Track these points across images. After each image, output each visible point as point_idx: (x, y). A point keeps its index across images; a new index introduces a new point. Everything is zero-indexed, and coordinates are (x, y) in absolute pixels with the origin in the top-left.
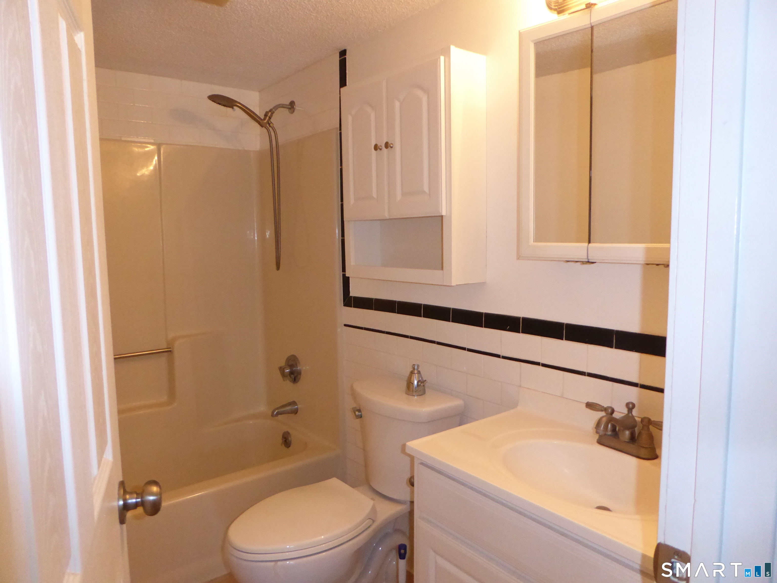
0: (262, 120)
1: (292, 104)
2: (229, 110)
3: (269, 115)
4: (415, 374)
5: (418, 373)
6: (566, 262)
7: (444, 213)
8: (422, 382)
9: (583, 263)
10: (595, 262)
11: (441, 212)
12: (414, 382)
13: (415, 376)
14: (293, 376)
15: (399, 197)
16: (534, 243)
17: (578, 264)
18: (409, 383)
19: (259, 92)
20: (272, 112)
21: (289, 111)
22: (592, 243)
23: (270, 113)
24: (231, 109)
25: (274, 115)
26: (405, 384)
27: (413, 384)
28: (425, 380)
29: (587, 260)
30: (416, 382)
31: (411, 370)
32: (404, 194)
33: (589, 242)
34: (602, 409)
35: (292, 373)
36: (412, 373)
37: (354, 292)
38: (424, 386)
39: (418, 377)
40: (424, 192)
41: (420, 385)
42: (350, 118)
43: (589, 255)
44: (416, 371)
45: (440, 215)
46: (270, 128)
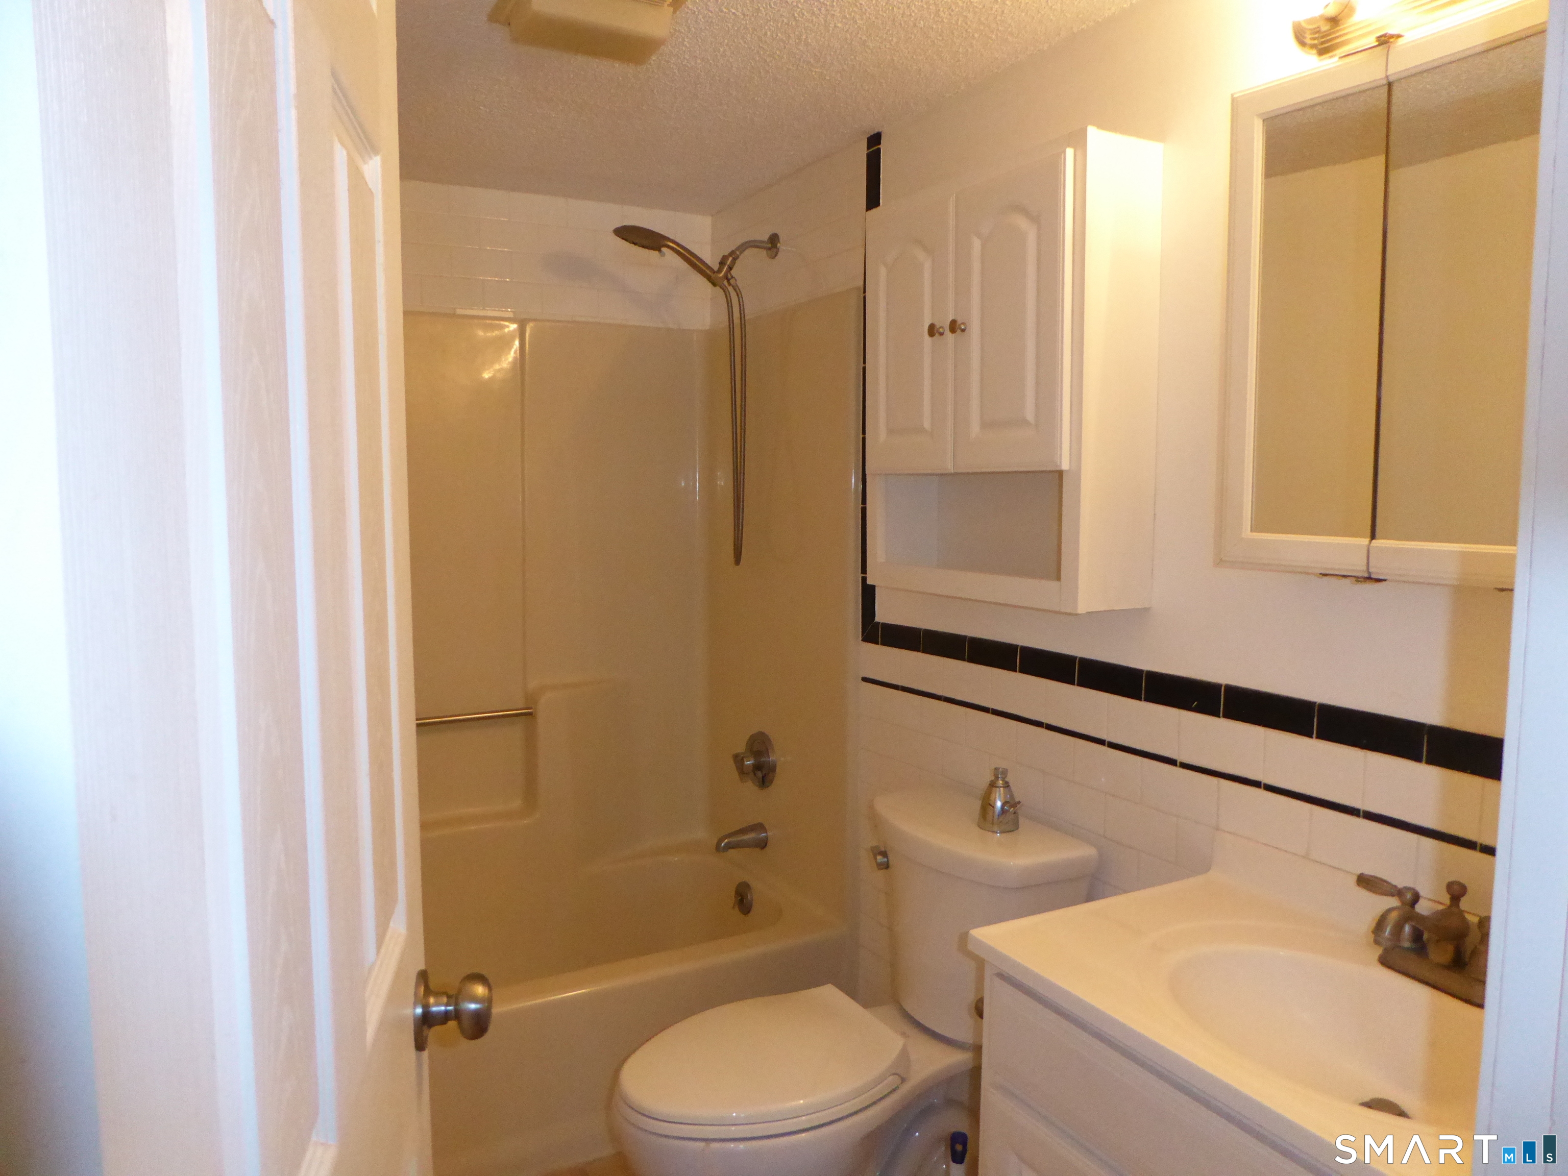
0: (714, 272)
1: (774, 240)
2: (654, 254)
3: (728, 262)
4: (998, 789)
5: (1005, 785)
6: (1321, 576)
7: (1065, 466)
8: (1011, 804)
9: (1359, 579)
10: (1385, 580)
11: (1058, 463)
12: (995, 802)
13: (997, 794)
14: (760, 774)
15: (975, 428)
16: (1251, 534)
17: (1347, 581)
18: (986, 804)
19: (712, 216)
20: (734, 255)
21: (767, 254)
22: (1378, 539)
23: (730, 259)
24: (657, 252)
25: (738, 262)
26: (977, 805)
27: (993, 807)
28: (1019, 802)
29: (1366, 575)
30: (999, 804)
31: (993, 778)
32: (987, 425)
33: (1373, 536)
34: (1392, 890)
35: (758, 767)
36: (993, 785)
37: (881, 616)
38: (1015, 813)
39: (1004, 793)
40: (1024, 422)
41: (1007, 811)
42: (883, 271)
43: (1370, 564)
44: (1001, 782)
45: (1058, 469)
46: (730, 289)
